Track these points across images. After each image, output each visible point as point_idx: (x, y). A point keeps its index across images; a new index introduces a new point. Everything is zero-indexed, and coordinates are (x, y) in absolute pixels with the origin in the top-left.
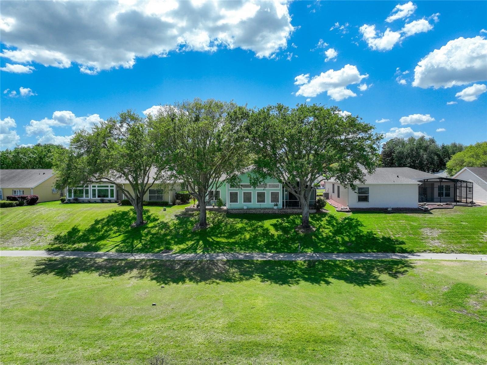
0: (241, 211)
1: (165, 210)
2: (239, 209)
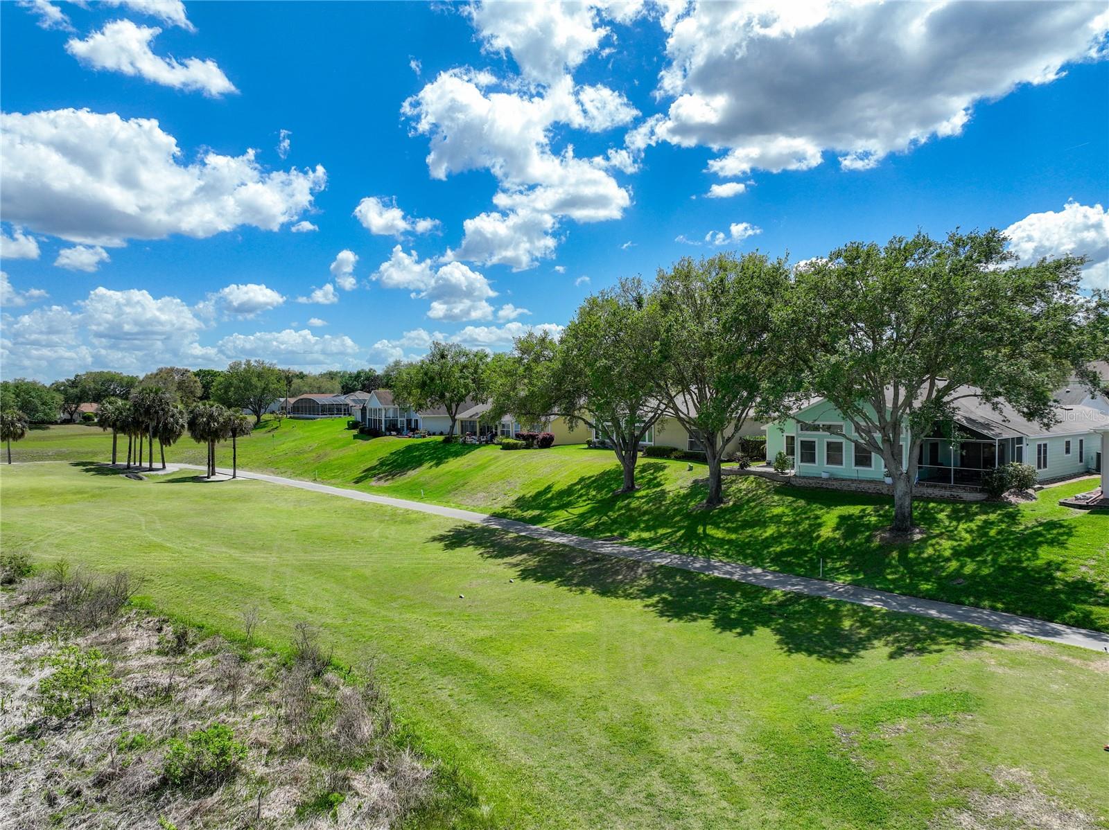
0: (811, 481)
1: (691, 469)
2: (809, 478)
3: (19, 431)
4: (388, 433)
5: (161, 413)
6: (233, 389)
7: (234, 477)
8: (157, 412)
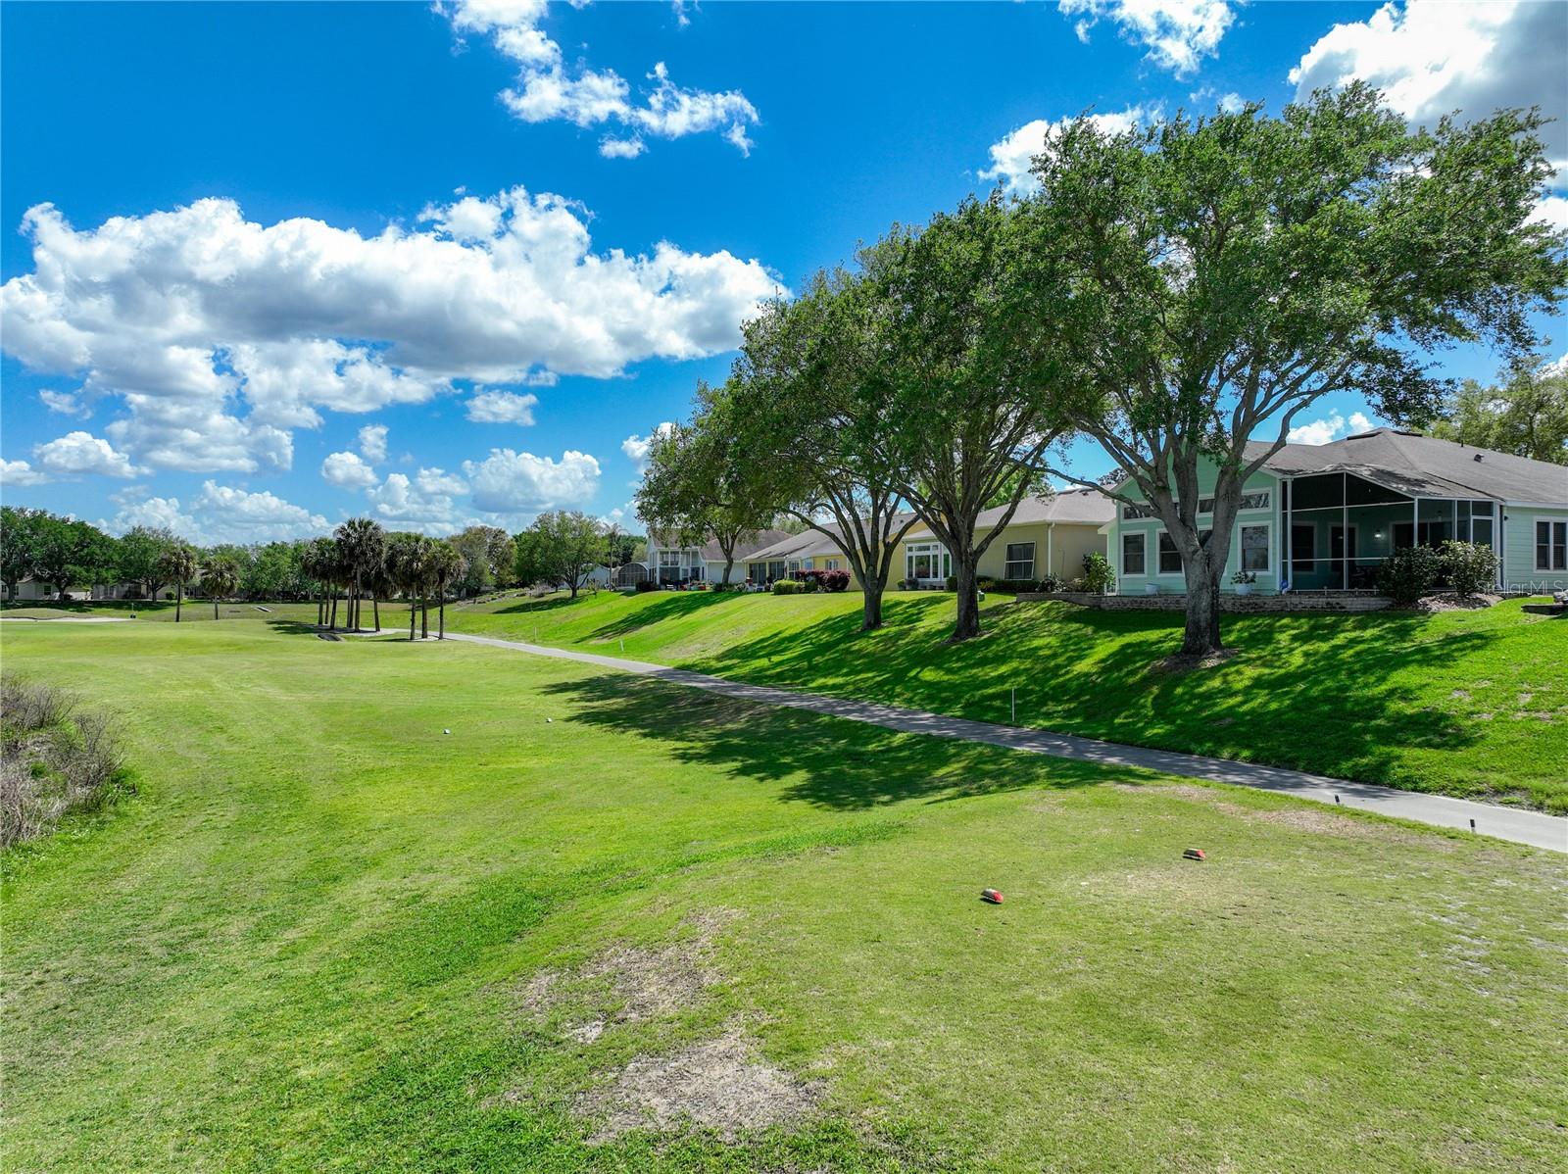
3: (228, 584)
4: (663, 587)
5: (370, 554)
6: (539, 550)
7: (441, 637)
8: (363, 553)
